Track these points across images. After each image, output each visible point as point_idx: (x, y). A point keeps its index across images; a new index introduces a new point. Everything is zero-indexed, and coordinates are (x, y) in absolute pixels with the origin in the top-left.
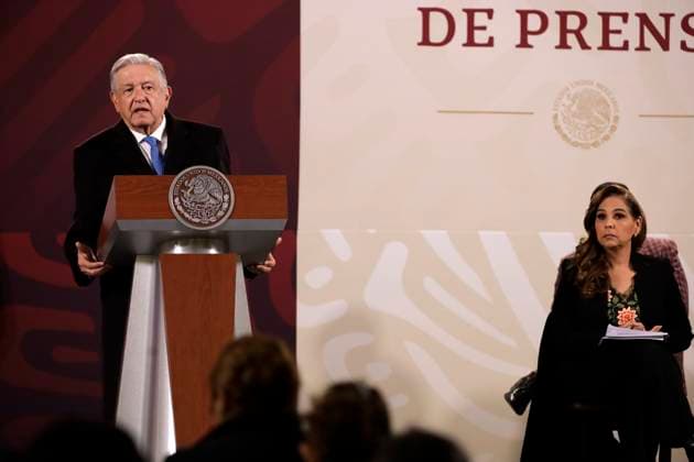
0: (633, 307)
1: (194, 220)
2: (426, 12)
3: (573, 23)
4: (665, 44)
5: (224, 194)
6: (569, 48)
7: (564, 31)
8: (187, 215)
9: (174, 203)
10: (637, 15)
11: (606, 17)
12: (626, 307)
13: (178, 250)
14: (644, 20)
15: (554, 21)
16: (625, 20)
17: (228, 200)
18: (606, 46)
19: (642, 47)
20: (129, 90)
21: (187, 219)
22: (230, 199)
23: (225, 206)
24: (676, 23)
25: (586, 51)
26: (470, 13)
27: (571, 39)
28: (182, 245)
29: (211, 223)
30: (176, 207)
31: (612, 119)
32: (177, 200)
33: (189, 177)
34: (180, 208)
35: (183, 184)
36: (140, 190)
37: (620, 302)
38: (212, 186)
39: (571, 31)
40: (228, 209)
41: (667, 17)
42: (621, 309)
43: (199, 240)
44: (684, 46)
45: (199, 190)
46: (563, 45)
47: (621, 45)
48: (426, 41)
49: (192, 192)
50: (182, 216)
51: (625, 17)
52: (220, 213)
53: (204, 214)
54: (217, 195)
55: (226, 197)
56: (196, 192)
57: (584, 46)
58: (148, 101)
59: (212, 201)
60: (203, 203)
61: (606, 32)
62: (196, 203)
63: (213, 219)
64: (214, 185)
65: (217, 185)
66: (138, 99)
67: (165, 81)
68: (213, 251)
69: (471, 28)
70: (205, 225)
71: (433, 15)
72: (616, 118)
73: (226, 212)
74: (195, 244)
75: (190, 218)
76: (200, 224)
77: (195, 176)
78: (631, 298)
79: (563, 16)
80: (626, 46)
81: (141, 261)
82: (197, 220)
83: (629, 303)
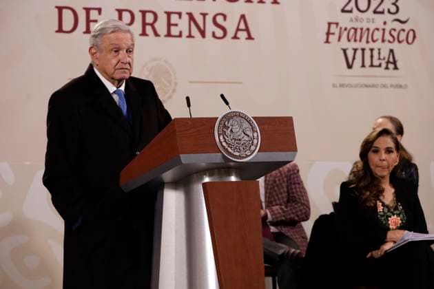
0: (398, 215)
1: (235, 154)
2: (60, 9)
3: (149, 18)
4: (203, 34)
5: (253, 132)
6: (147, 35)
7: (144, 24)
8: (229, 150)
9: (219, 139)
10: (188, 14)
11: (169, 14)
12: (394, 215)
14: (191, 17)
15: (138, 17)
16: (180, 17)
18: (169, 35)
19: (190, 36)
21: (230, 153)
22: (257, 136)
23: (255, 141)
24: (209, 19)
25: (157, 38)
26: (88, 10)
27: (149, 29)
29: (247, 156)
30: (221, 143)
31: (173, 84)
32: (221, 137)
33: (228, 118)
34: (224, 144)
35: (224, 124)
36: (194, 130)
37: (389, 211)
38: (245, 126)
39: (149, 24)
40: (257, 144)
41: (204, 15)
42: (390, 217)
44: (214, 35)
45: (236, 129)
46: (144, 34)
47: (177, 34)
48: (60, 30)
49: (231, 131)
50: (227, 150)
51: (180, 14)
52: (253, 148)
53: (241, 148)
54: (248, 133)
55: (255, 135)
56: (234, 131)
57: (156, 34)
58: (129, 63)
59: (246, 138)
60: (240, 140)
61: (169, 25)
62: (235, 140)
63: (248, 153)
65: (248, 125)
69: (88, 21)
70: (243, 158)
71: (64, 11)
72: (176, 84)
73: (256, 147)
75: (232, 152)
76: (239, 157)
77: (232, 118)
78: (396, 208)
79: (144, 13)
80: (180, 35)
82: (237, 154)
83: (395, 212)
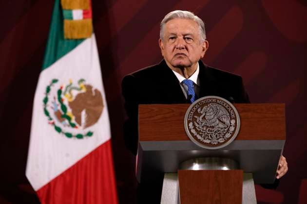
1: (205, 141)
5: (231, 119)
8: (199, 137)
9: (188, 127)
13: (196, 167)
17: (234, 124)
20: (172, 38)
21: (199, 141)
22: (236, 123)
23: (232, 129)
28: (199, 163)
29: (219, 144)
30: (190, 130)
32: (191, 125)
33: (202, 105)
34: (193, 131)
35: (197, 110)
36: (159, 117)
38: (221, 113)
40: (234, 132)
43: (213, 159)
45: (210, 116)
49: (204, 118)
50: (195, 137)
52: (228, 135)
53: (214, 136)
54: (225, 120)
55: (233, 122)
56: (207, 117)
58: (187, 49)
59: (221, 125)
60: (213, 127)
62: (207, 127)
63: (221, 141)
64: (222, 112)
65: (225, 111)
66: (178, 46)
67: (205, 36)
68: (225, 168)
70: (214, 145)
73: (232, 135)
74: (210, 163)
75: (202, 139)
76: (210, 145)
77: (207, 104)
81: (168, 178)
82: (208, 141)
